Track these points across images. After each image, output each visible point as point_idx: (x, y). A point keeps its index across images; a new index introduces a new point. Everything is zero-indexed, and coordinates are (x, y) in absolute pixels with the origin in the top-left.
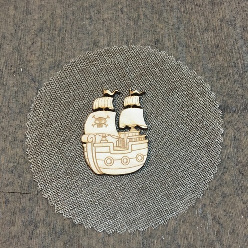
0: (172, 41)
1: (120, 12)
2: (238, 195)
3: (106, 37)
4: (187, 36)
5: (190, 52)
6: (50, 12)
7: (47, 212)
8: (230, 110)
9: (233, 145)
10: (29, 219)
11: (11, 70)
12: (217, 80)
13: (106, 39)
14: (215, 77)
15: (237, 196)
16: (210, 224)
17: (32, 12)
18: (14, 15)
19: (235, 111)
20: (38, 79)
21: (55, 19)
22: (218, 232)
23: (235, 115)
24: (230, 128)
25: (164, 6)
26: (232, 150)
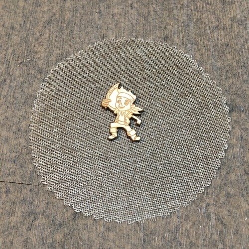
0: (181, 38)
1: (130, 8)
2: (243, 195)
3: (114, 32)
4: (197, 34)
5: (199, 50)
6: (59, 5)
7: (48, 204)
8: (237, 109)
9: (239, 145)
10: (29, 210)
11: (18, 60)
12: (226, 79)
13: (115, 34)
14: (223, 76)
15: (242, 197)
16: (213, 224)
17: (41, 4)
18: (24, 6)
19: (243, 111)
20: (44, 70)
21: (64, 12)
22: (221, 232)
23: (243, 115)
24: (237, 127)
25: (175, 4)
26: (238, 150)
